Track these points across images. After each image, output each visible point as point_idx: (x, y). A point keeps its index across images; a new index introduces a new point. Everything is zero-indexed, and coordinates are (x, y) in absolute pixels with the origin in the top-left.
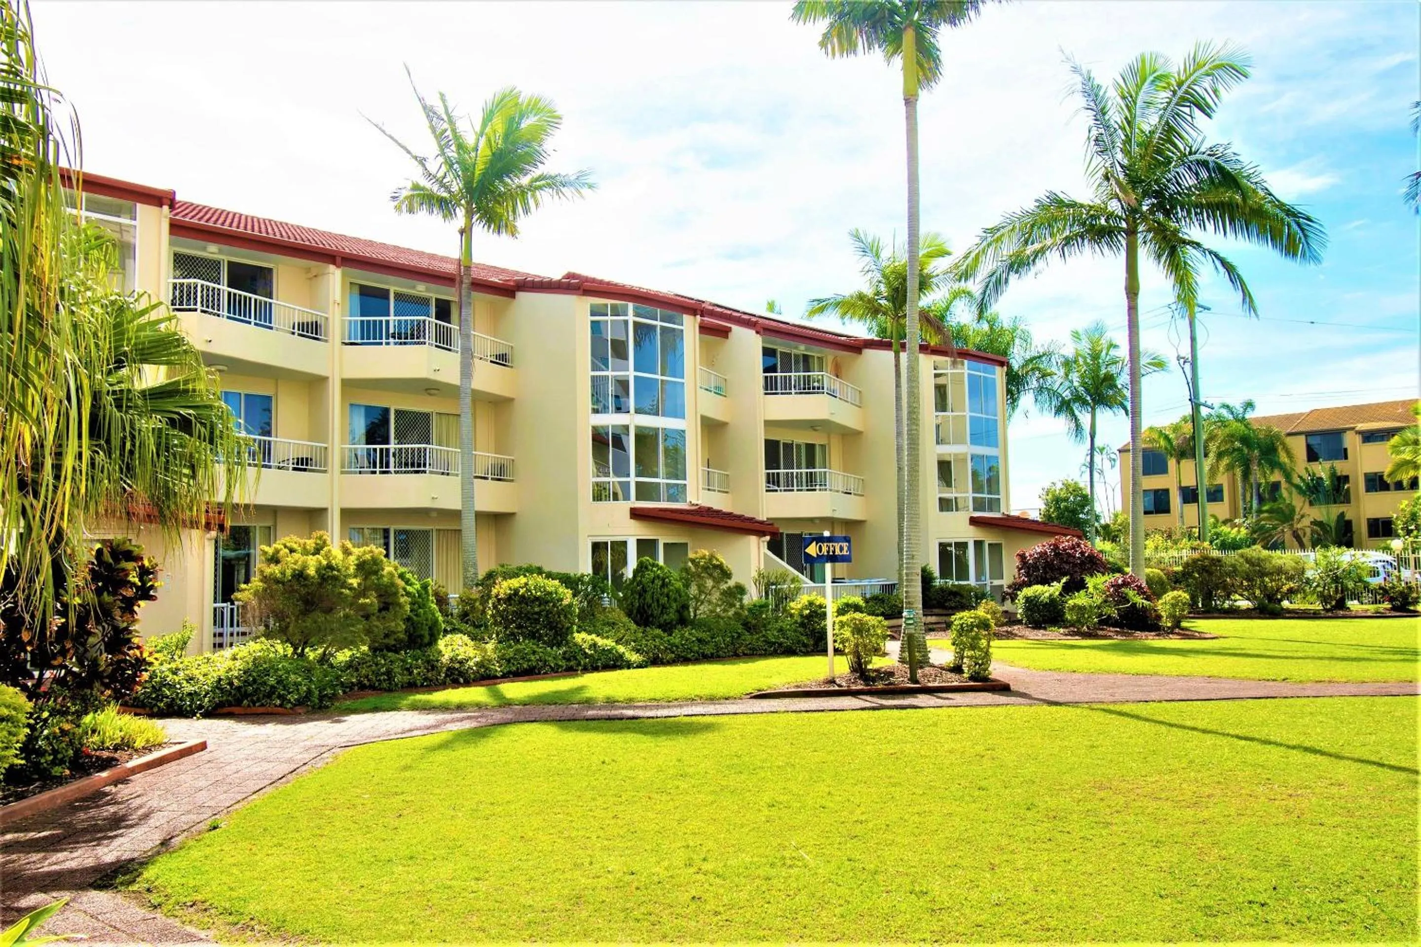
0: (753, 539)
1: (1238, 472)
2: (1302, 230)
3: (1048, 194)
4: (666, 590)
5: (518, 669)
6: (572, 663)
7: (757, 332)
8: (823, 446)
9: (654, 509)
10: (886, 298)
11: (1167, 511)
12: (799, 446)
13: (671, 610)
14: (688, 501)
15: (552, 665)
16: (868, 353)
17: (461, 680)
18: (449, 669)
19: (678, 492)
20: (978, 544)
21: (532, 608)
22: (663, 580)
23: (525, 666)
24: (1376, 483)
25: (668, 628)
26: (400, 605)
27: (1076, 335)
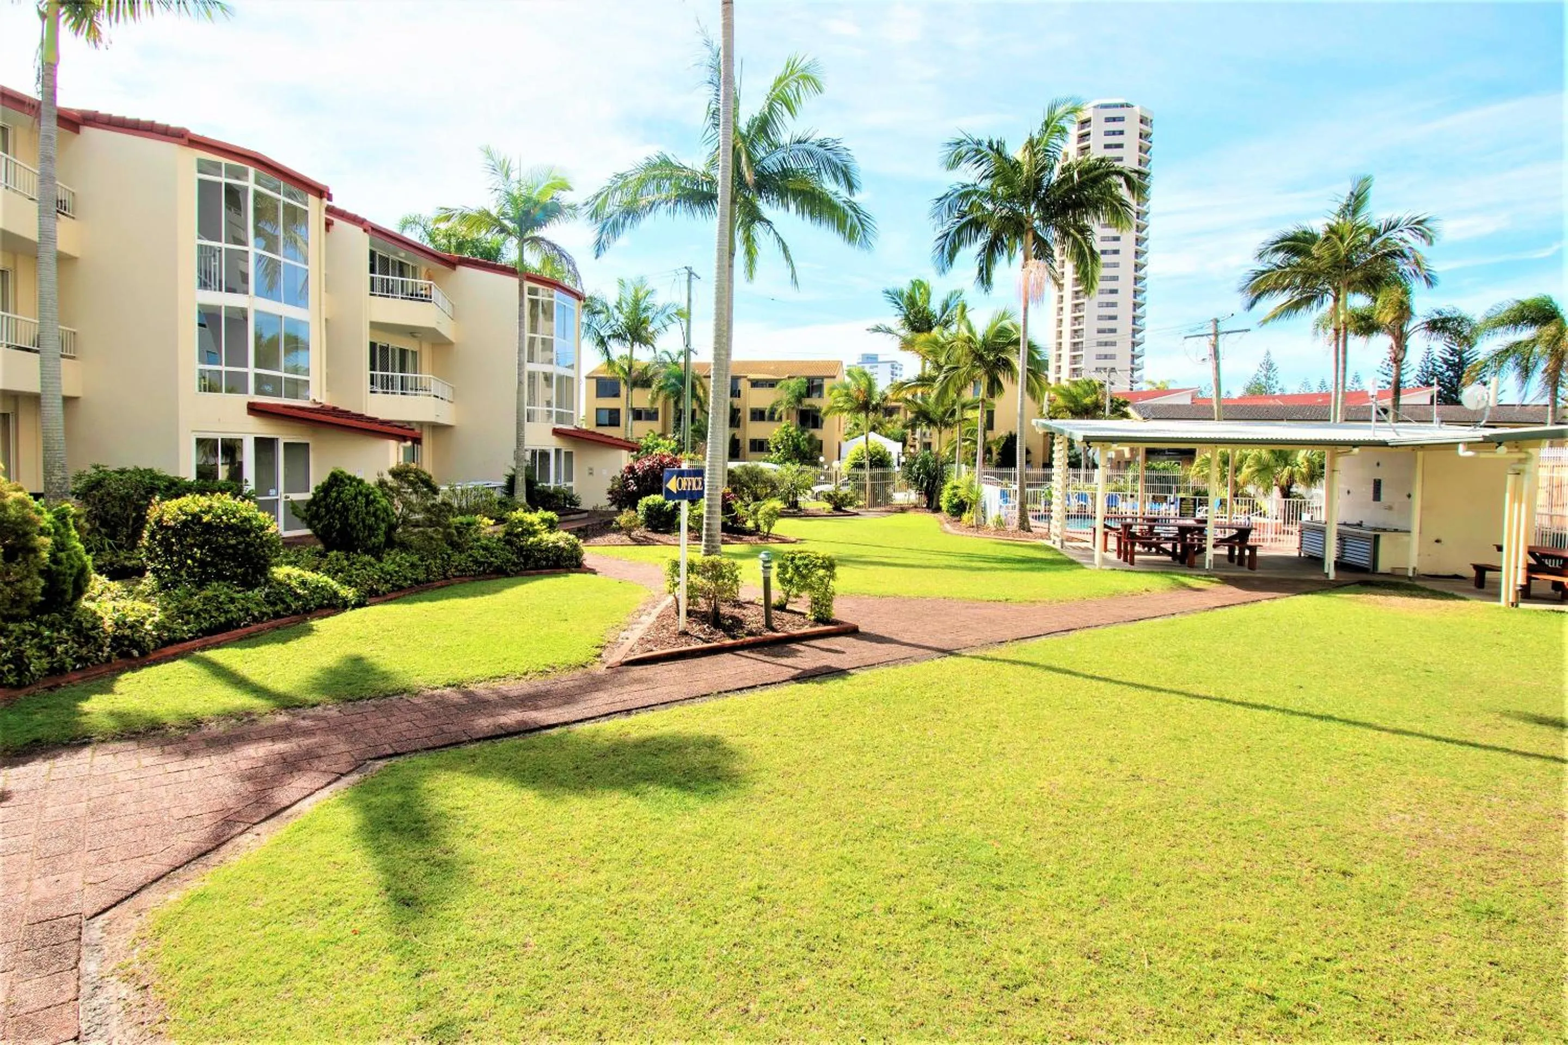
0: (393, 444)
1: (672, 401)
2: (862, 224)
3: (658, 154)
4: (372, 509)
5: (211, 625)
6: (278, 608)
7: (365, 231)
8: (414, 353)
9: (278, 405)
10: (511, 219)
11: (618, 425)
12: (393, 350)
13: (380, 532)
14: (311, 399)
15: (256, 614)
16: (463, 270)
17: (136, 653)
18: (115, 639)
19: (297, 388)
20: (558, 451)
21: (226, 540)
22: (367, 496)
23: (222, 620)
24: (758, 415)
25: (377, 552)
26: (34, 550)
27: (622, 283)
